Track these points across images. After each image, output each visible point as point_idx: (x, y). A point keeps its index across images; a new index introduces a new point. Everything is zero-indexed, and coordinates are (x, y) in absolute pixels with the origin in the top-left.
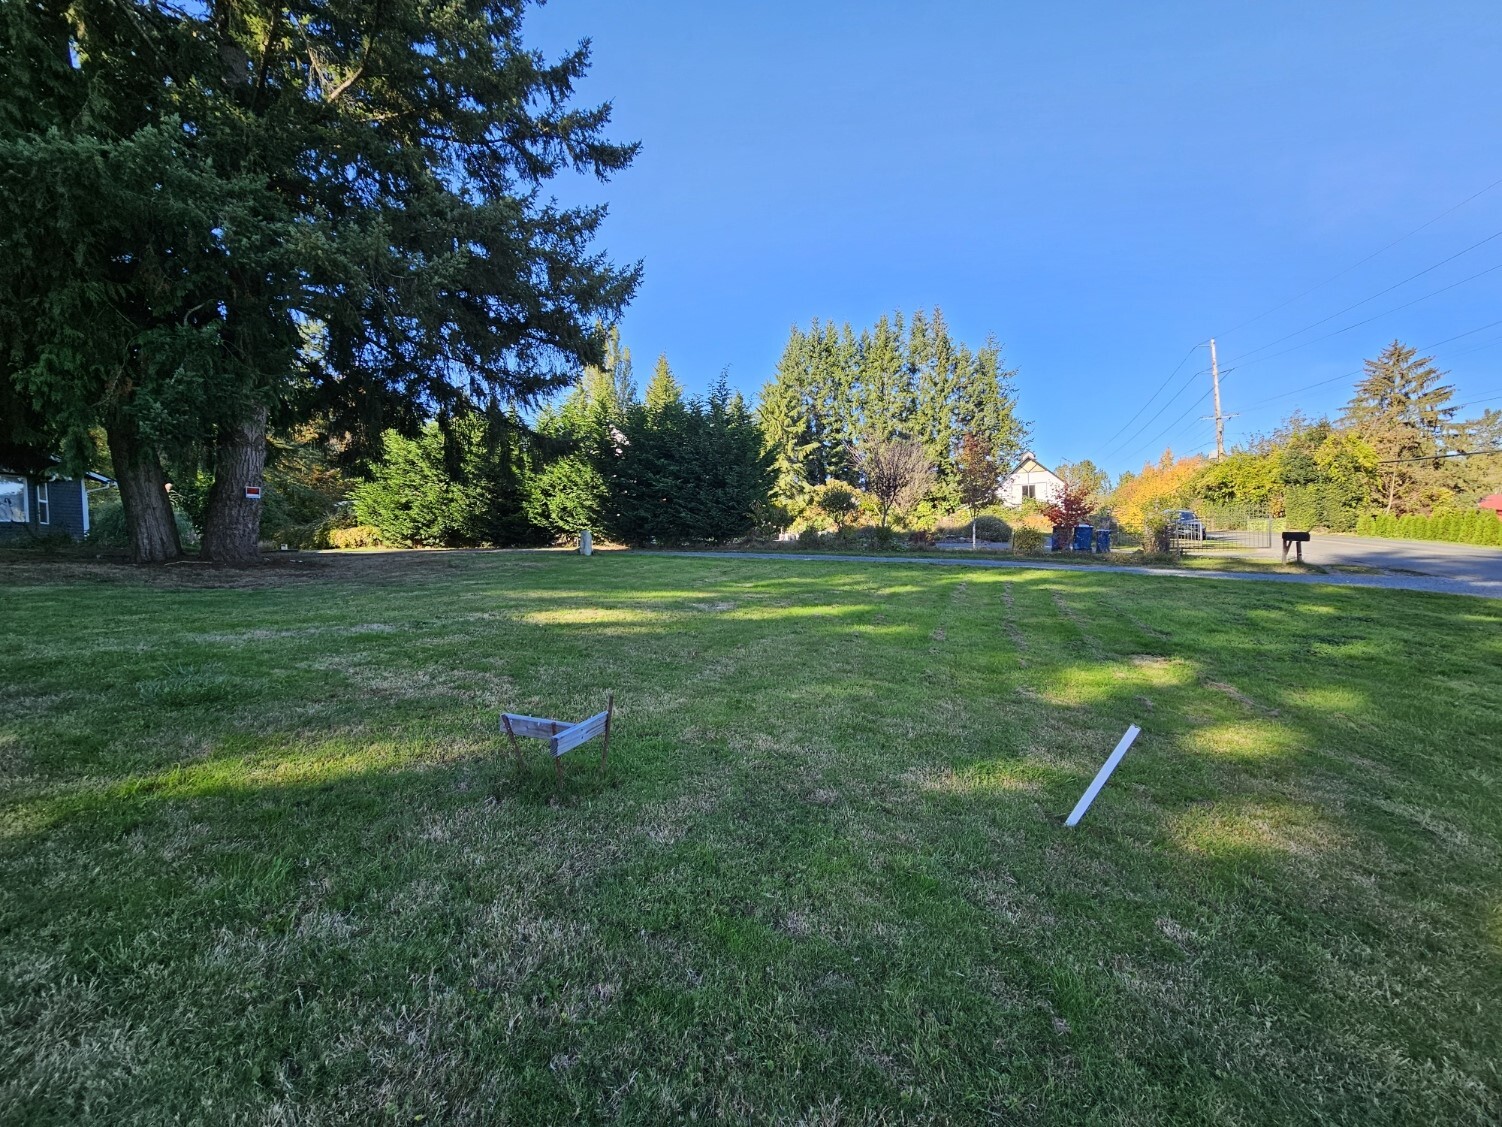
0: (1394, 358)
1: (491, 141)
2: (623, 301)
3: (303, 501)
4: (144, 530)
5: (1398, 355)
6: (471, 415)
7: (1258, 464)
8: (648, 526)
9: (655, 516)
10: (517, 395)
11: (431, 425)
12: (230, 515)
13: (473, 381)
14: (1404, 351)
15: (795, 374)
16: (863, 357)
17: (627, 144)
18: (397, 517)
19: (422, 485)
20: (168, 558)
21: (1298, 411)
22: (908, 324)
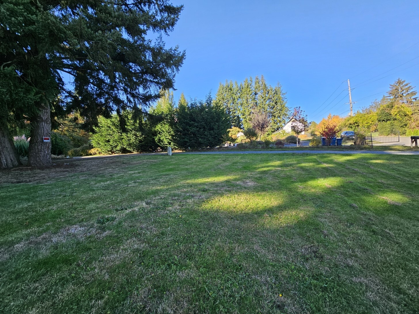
0: (398, 84)
1: (129, 5)
2: (179, 65)
3: (78, 141)
4: (3, 156)
5: (400, 83)
6: (128, 109)
7: (366, 116)
8: (188, 144)
9: (190, 140)
10: (143, 102)
11: (114, 114)
12: (38, 148)
13: (127, 97)
14: (401, 81)
15: (222, 97)
16: (241, 91)
17: (179, 5)
18: (105, 145)
19: (113, 134)
20: (14, 166)
21: (376, 99)
22: (254, 80)
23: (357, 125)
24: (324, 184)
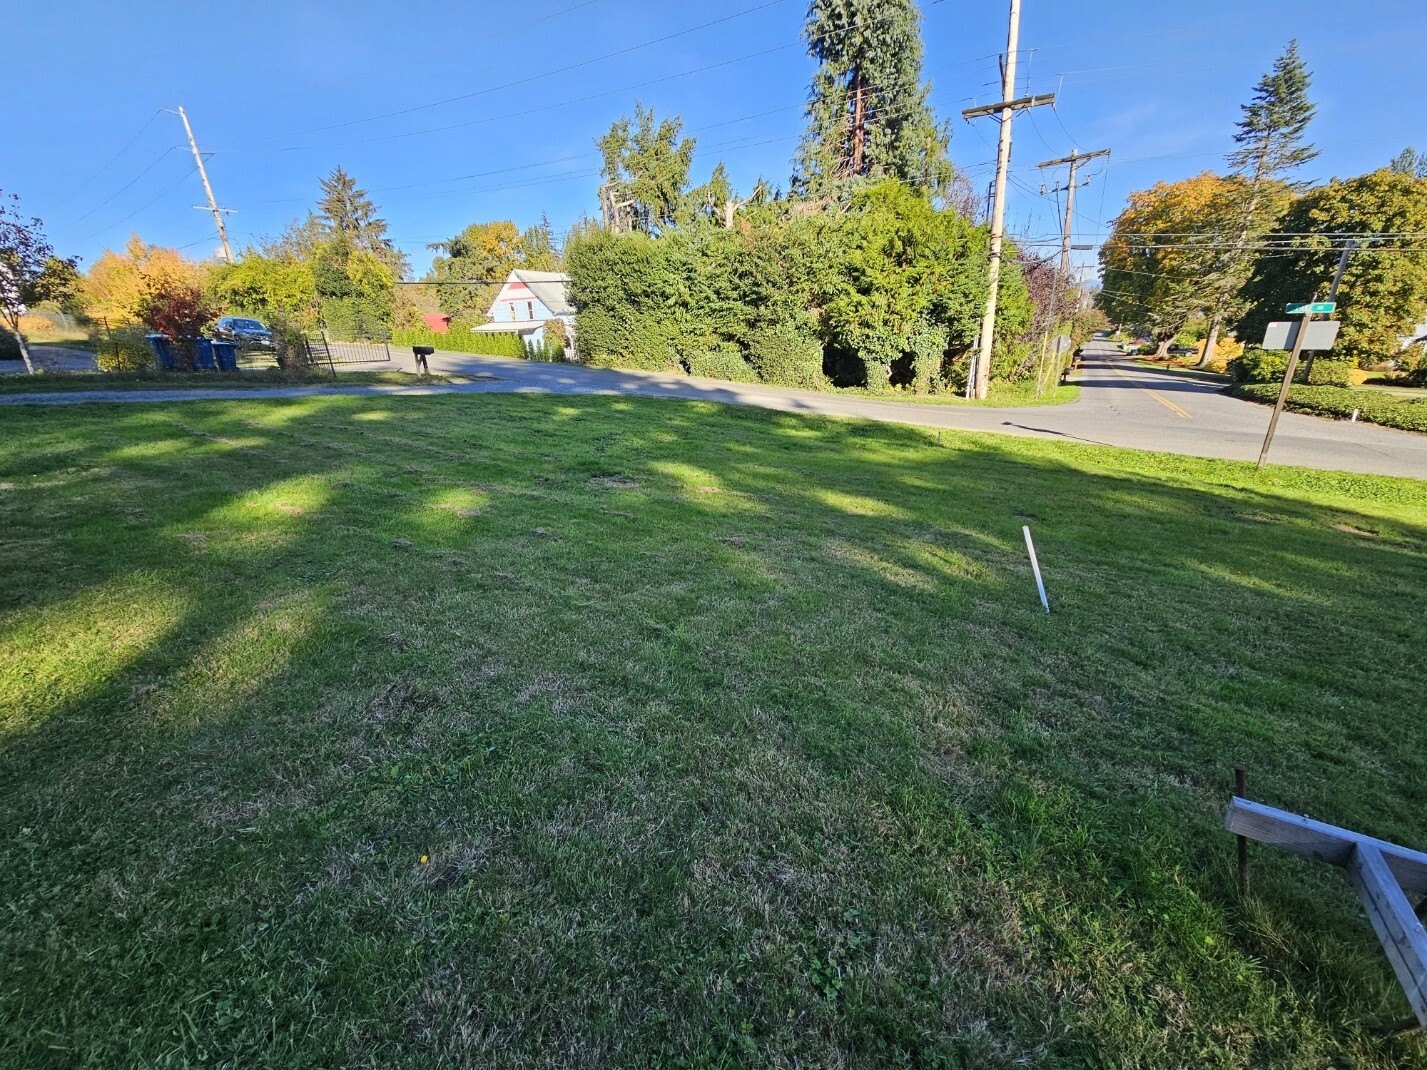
0: (341, 184)
5: (344, 181)
7: (281, 270)
14: (347, 179)
23: (258, 297)
24: (270, 507)
